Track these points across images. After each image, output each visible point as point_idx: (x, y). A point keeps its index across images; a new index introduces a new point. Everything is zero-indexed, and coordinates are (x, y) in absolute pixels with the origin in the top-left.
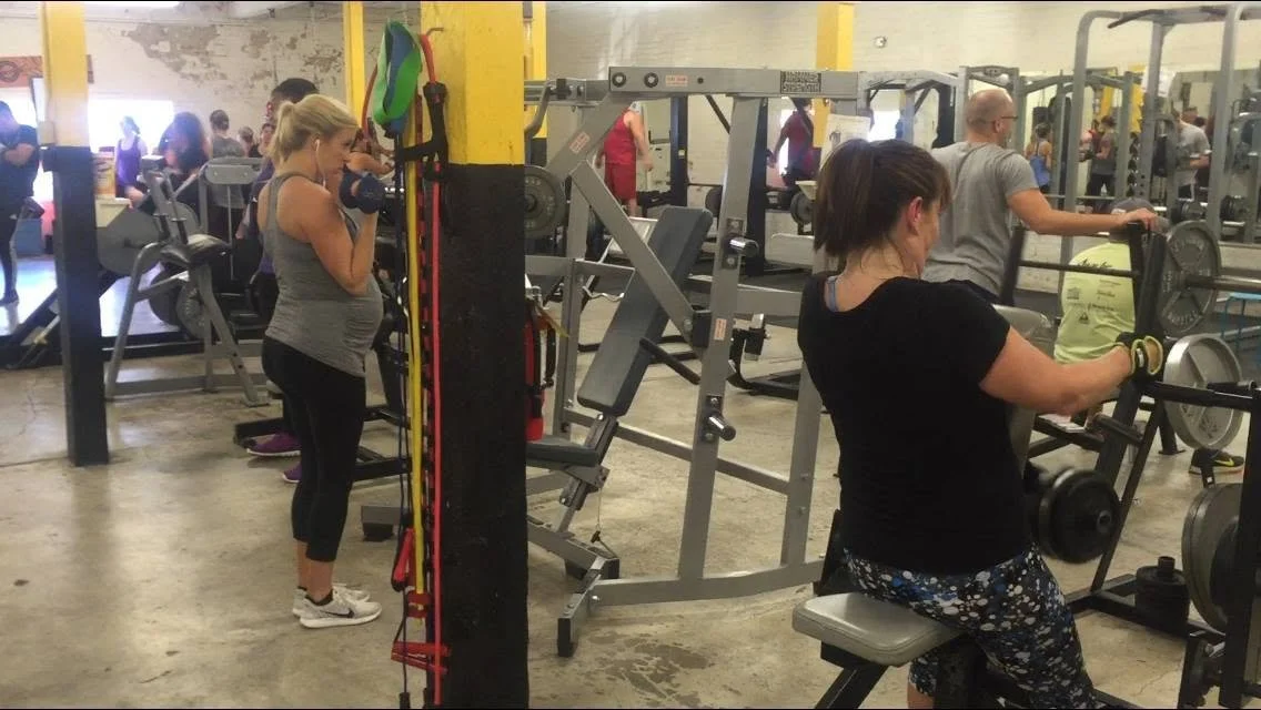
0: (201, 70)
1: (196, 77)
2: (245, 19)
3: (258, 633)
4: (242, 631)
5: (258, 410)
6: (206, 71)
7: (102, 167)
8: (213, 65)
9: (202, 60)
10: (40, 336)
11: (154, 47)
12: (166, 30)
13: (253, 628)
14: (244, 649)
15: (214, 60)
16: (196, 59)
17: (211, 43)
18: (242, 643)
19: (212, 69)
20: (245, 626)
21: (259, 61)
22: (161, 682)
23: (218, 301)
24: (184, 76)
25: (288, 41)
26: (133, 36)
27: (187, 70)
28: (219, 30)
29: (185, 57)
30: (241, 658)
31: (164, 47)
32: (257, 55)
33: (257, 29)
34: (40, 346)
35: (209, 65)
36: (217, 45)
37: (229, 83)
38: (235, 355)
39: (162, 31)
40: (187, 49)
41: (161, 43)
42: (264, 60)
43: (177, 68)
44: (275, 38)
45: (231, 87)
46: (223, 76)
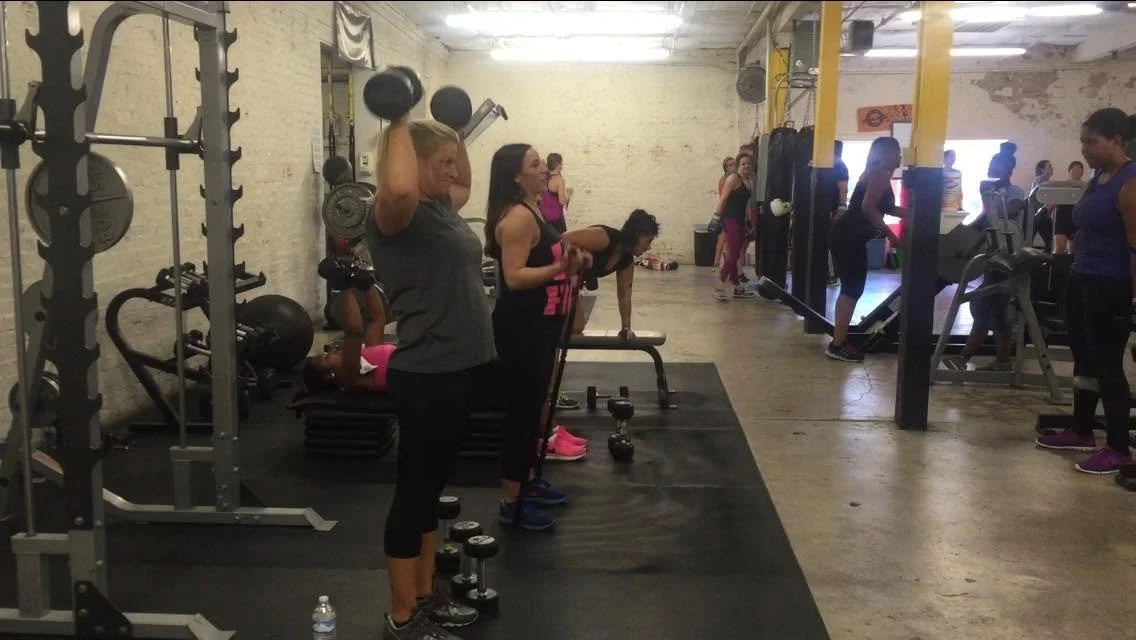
0: (1038, 111)
1: (1032, 117)
2: (1086, 63)
3: (1047, 583)
4: (1033, 578)
5: (1061, 408)
6: (1041, 112)
7: (950, 185)
8: (1050, 105)
9: (1040, 102)
10: (879, 327)
11: (998, 93)
12: (1011, 77)
13: (1043, 578)
14: (1034, 593)
15: (1052, 101)
16: (1035, 102)
17: (1051, 86)
18: (1032, 587)
19: (1049, 109)
20: (1036, 575)
21: (1096, 101)
22: (960, 599)
23: (1035, 308)
24: (1021, 117)
25: (1127, 80)
26: (981, 84)
27: (1025, 111)
28: (1060, 75)
29: (1025, 100)
30: (1029, 599)
31: (1008, 92)
32: (1094, 95)
33: (1096, 71)
34: (879, 334)
35: (1046, 106)
36: (1056, 87)
37: (1063, 121)
38: (1044, 356)
39: (1008, 79)
40: (1027, 92)
41: (1005, 89)
42: (1100, 99)
43: (1016, 111)
44: (1114, 78)
45: (1063, 126)
46: (1059, 116)
